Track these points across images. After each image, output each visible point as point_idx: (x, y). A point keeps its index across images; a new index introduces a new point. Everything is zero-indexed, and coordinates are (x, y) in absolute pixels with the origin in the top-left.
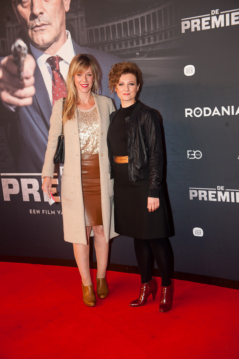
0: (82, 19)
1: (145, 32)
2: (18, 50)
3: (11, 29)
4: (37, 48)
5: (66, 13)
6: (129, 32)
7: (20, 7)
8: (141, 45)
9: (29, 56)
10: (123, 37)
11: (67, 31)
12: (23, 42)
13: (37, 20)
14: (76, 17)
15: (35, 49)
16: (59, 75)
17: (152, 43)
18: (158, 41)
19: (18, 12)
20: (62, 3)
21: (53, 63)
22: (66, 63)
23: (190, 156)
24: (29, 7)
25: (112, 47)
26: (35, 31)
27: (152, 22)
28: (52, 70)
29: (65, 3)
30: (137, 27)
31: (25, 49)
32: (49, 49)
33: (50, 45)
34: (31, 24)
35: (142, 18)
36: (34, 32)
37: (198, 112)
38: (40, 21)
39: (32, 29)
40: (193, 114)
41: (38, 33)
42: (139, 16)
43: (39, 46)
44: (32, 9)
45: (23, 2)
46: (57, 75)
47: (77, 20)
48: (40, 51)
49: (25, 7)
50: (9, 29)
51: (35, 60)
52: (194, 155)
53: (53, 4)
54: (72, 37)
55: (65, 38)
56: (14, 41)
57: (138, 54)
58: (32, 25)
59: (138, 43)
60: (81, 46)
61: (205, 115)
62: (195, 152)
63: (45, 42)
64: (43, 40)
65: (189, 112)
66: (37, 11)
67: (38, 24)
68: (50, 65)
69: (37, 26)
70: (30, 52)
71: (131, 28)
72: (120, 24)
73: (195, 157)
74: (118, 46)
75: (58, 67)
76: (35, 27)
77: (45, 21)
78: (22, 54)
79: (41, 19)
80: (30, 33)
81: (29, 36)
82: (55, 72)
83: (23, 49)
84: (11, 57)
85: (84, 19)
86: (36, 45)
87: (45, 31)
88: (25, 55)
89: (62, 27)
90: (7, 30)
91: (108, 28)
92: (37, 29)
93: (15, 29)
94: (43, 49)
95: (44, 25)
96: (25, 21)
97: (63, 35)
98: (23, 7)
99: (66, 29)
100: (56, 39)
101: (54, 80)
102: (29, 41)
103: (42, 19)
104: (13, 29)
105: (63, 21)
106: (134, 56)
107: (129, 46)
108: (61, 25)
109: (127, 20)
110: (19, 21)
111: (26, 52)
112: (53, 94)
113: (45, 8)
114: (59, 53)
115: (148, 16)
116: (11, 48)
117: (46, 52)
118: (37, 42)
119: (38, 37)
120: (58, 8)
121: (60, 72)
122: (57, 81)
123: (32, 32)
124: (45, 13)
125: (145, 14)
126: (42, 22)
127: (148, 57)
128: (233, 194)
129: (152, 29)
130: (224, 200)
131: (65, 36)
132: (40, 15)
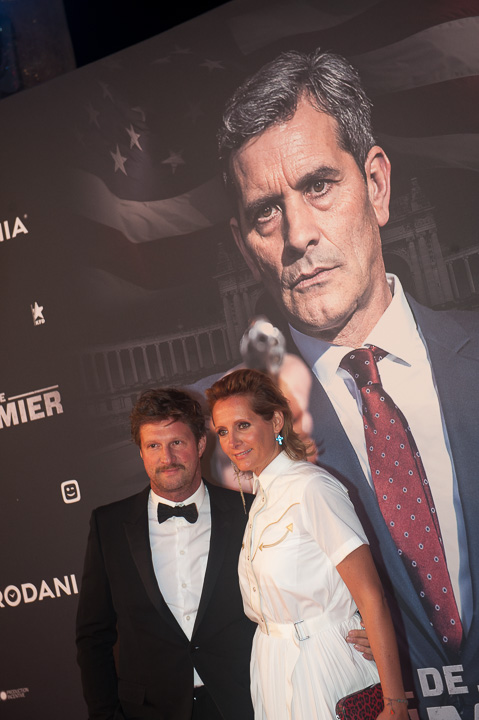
0: (427, 236)
2: (260, 347)
3: (236, 297)
4: (311, 334)
5: (382, 229)
7: (254, 238)
9: (289, 359)
11: (388, 275)
12: (271, 325)
13: (302, 262)
14: (410, 234)
15: (306, 338)
16: (382, 399)
19: (250, 250)
20: (367, 206)
21: (361, 367)
22: (398, 360)
24: (278, 233)
26: (300, 291)
28: (360, 387)
29: (377, 203)
31: (277, 343)
32: (344, 332)
33: (344, 319)
34: (287, 275)
36: (297, 294)
38: (310, 262)
39: (292, 286)
41: (308, 295)
43: (316, 327)
44: (286, 236)
45: (260, 223)
46: (375, 401)
47: (416, 241)
48: (320, 342)
49: (268, 235)
50: (230, 297)
51: (309, 365)
53: (342, 213)
54: (406, 289)
55: (385, 296)
56: (246, 327)
58: (292, 276)
60: (436, 308)
63: (331, 315)
64: (324, 311)
66: (300, 238)
67: (306, 270)
68: (353, 373)
69: (305, 277)
70: (292, 348)
75: (374, 376)
76: (298, 282)
77: (327, 261)
78: (272, 358)
79: (313, 257)
80: (287, 298)
81: (285, 308)
82: (368, 391)
83: (272, 342)
85: (434, 235)
86: (307, 328)
87: (328, 287)
88: (279, 360)
89: (374, 269)
90: (225, 301)
92: (307, 283)
93: (245, 296)
94: (328, 334)
95: (323, 270)
96: (270, 270)
97: (379, 289)
98: (262, 235)
99: (387, 271)
100: (361, 303)
101: (367, 415)
102: (286, 320)
103: (318, 257)
104: (241, 295)
105: (374, 252)
108: (371, 262)
110: (256, 273)
111: (280, 349)
112: (369, 453)
113: (323, 227)
114: (375, 339)
117: (337, 340)
118: (308, 318)
119: (309, 306)
120: (358, 220)
121: (385, 388)
122: (377, 416)
123: (292, 296)
124: (323, 241)
126: (317, 265)
131: (384, 290)
132: (309, 247)
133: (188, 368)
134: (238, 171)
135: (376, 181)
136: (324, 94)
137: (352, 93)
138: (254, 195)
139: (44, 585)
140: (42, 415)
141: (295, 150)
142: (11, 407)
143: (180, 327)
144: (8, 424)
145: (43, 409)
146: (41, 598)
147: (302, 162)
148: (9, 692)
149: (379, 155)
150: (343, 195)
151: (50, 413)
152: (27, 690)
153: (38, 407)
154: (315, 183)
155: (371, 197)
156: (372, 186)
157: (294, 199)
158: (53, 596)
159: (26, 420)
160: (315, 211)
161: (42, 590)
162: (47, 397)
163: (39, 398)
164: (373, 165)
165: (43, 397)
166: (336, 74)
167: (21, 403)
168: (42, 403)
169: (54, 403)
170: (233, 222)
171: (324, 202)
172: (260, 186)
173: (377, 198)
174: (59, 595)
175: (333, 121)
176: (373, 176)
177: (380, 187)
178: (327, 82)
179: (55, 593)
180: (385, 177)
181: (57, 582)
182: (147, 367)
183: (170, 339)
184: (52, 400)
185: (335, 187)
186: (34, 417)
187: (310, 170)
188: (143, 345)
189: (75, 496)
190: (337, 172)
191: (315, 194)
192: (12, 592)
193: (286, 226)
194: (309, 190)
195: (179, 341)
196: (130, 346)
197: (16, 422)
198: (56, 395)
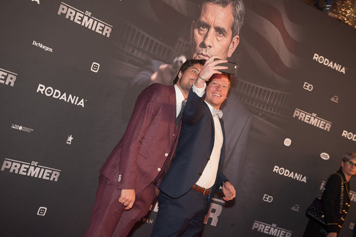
1: (270, 102)
3: (181, 44)
6: (261, 96)
7: (196, 31)
8: (265, 109)
10: (256, 97)
13: (204, 49)
17: (272, 112)
18: (275, 113)
20: (228, 49)
23: (265, 199)
24: (203, 36)
25: (246, 100)
27: (277, 99)
29: (230, 50)
30: (267, 96)
35: (273, 93)
37: (281, 171)
38: (206, 52)
39: (198, 54)
40: (278, 171)
42: (271, 90)
44: (205, 39)
45: (200, 29)
49: (200, 34)
50: (180, 43)
52: (268, 198)
56: (179, 56)
57: (260, 114)
58: (199, 51)
59: (263, 108)
61: (285, 175)
62: (269, 197)
65: (276, 169)
66: (208, 43)
67: (204, 53)
69: (202, 54)
71: (264, 95)
72: (258, 88)
73: (268, 200)
74: (250, 102)
76: (200, 54)
77: (210, 55)
79: (207, 50)
84: (171, 67)
90: (178, 42)
91: (250, 85)
92: (202, 56)
93: (184, 46)
95: (208, 56)
98: (199, 32)
104: (183, 44)
106: (258, 115)
107: (257, 107)
109: (264, 88)
113: (215, 45)
115: (277, 93)
116: (174, 59)
120: (224, 51)
124: (213, 48)
125: (275, 91)
126: (207, 54)
127: (266, 120)
128: (279, 231)
129: (275, 103)
130: (272, 234)
132: (209, 47)
133: (155, 54)
134: (203, 8)
135: (233, 44)
136: (235, 10)
137: (241, 16)
138: (203, 19)
139: (65, 95)
140: (101, 33)
141: (220, 17)
142: (91, 21)
143: (161, 39)
144: (86, 26)
145: (102, 31)
146: (60, 99)
147: (220, 22)
148: (24, 128)
149: (237, 38)
150: (224, 41)
151: (104, 34)
152: (32, 130)
153: (101, 29)
154: (220, 31)
155: (230, 48)
156: (232, 45)
157: (212, 30)
158: (65, 100)
159: (94, 30)
160: (215, 39)
161: (63, 96)
162: (106, 27)
163: (103, 26)
164: (235, 40)
165: (105, 26)
166: (240, 8)
167: (96, 22)
168: (103, 28)
169: (107, 32)
170: (194, 21)
171: (219, 38)
172: (206, 18)
173: (231, 49)
174: (68, 101)
175: (233, 19)
176: (233, 42)
177: (233, 46)
178: (237, 7)
179: (67, 100)
180: (236, 45)
181: (70, 96)
182: (143, 44)
183: (156, 41)
184: (108, 30)
185: (223, 37)
186: (97, 31)
187: (221, 26)
188: (146, 35)
189: (96, 70)
190: (226, 33)
191: (218, 34)
192: (50, 90)
193: (206, 36)
194: (217, 32)
195: (158, 43)
196: (142, 33)
197: (90, 27)
198: (110, 30)
